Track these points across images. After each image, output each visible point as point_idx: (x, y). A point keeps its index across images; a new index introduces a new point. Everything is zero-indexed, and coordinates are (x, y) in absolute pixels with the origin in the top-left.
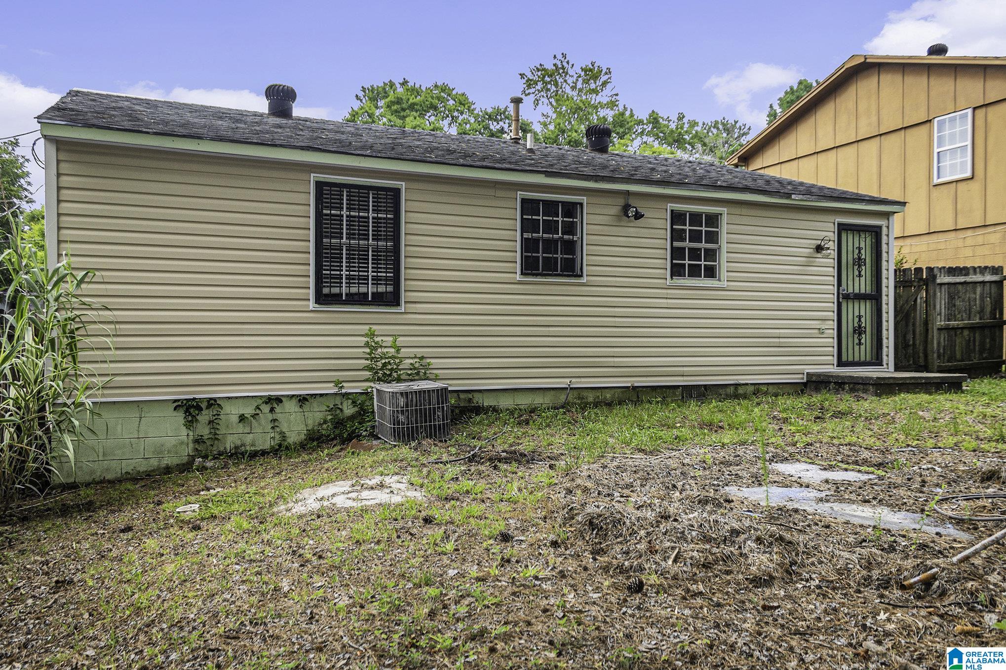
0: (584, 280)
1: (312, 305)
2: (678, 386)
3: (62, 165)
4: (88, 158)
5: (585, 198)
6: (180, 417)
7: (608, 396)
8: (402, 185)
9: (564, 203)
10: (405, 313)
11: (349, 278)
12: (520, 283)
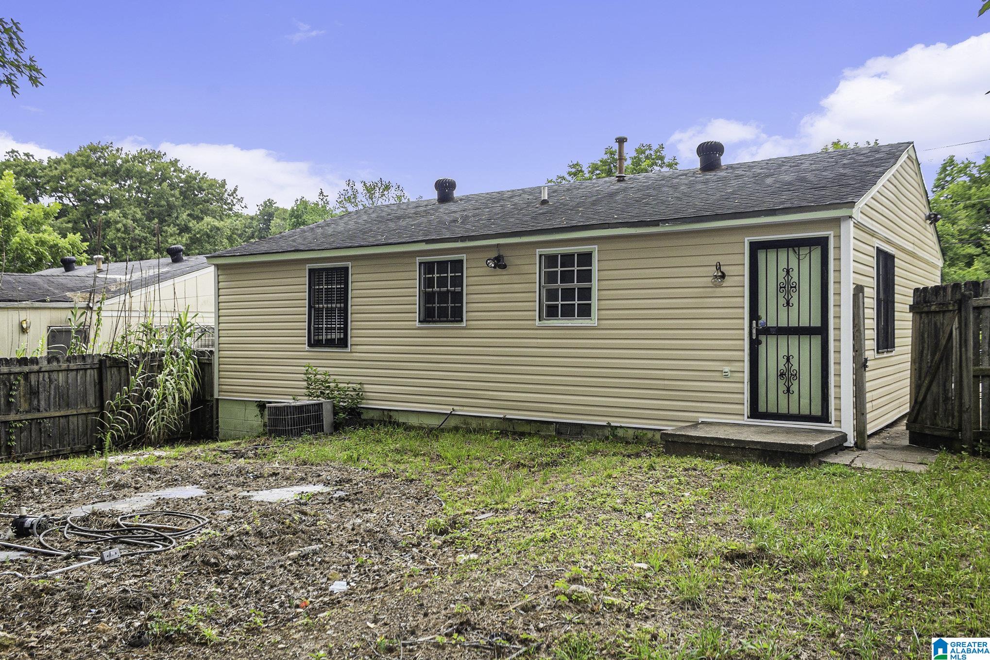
0: (464, 324)
1: (306, 347)
2: (552, 423)
3: (220, 277)
4: (232, 271)
5: (465, 255)
6: (257, 411)
7: (488, 424)
8: (349, 264)
9: (452, 262)
10: (351, 352)
11: (327, 329)
12: (419, 329)
